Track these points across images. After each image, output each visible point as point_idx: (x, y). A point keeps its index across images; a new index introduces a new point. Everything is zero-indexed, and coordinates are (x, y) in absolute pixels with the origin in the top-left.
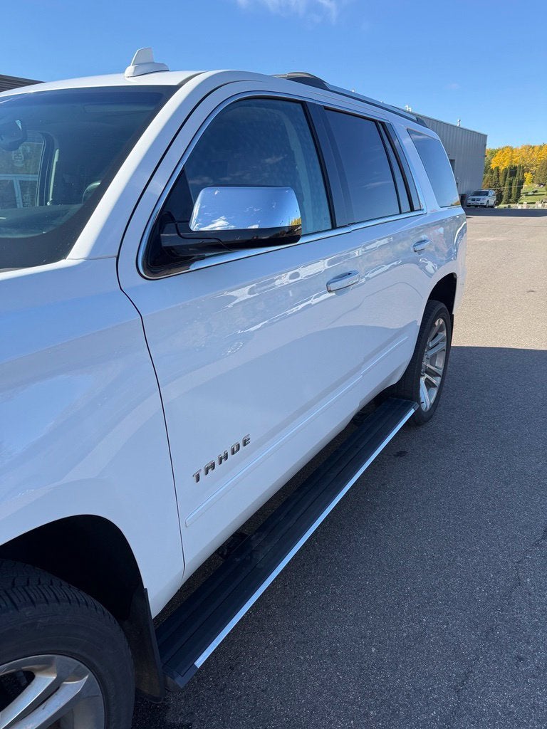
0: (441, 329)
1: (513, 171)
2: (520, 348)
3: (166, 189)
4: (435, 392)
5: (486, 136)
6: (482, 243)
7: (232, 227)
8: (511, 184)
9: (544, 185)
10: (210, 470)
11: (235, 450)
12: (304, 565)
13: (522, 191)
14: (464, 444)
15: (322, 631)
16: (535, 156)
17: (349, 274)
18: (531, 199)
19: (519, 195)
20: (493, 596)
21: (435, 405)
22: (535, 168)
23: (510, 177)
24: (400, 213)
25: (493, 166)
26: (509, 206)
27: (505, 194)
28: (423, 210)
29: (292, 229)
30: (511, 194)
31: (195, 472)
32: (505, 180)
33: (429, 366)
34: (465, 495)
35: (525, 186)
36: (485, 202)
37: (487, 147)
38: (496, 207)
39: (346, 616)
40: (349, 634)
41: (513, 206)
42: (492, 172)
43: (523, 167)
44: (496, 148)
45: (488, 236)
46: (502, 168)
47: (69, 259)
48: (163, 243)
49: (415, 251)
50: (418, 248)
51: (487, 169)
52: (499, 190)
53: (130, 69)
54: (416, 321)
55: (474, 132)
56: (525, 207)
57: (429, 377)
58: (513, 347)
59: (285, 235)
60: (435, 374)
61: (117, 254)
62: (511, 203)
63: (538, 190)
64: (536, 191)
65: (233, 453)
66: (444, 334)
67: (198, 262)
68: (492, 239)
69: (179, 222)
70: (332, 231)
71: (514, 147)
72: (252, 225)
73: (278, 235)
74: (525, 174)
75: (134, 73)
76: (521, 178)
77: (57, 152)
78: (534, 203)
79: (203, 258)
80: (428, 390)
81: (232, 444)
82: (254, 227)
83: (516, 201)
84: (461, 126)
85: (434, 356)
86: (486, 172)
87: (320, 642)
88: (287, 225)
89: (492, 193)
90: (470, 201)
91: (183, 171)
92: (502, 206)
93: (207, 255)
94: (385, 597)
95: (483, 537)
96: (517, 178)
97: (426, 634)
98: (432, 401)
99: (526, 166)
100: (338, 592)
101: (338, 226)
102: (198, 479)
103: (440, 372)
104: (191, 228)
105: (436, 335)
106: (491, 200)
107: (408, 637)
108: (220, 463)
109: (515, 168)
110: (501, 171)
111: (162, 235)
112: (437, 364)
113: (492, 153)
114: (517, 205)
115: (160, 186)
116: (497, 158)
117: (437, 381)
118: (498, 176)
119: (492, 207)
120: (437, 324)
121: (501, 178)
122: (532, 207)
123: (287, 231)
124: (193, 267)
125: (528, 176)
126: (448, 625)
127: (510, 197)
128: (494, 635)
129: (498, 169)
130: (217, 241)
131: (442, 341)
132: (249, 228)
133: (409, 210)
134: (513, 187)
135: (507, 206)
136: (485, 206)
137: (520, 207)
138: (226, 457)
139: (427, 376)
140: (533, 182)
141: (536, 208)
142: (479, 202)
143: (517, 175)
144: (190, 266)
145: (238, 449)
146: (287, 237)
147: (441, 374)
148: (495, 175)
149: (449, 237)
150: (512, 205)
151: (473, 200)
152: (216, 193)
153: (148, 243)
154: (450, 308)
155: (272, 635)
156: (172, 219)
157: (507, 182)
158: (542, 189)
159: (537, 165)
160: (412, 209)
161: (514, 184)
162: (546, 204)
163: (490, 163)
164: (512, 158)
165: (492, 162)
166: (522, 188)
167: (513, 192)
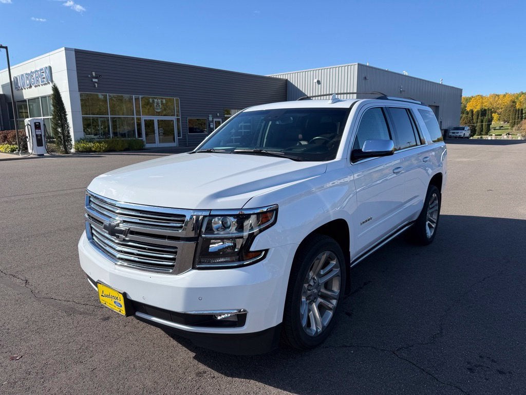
0: (435, 199)
1: (483, 112)
4: (433, 230)
5: (461, 90)
6: (459, 162)
8: (482, 122)
9: (508, 122)
10: (364, 223)
13: (491, 126)
16: (500, 102)
18: (498, 132)
19: (488, 130)
22: (500, 110)
23: (482, 116)
24: (417, 145)
25: (468, 109)
26: (481, 137)
27: (477, 128)
28: (426, 144)
29: (392, 151)
30: (483, 129)
32: (478, 119)
33: (430, 217)
35: (493, 123)
36: (462, 135)
37: (463, 96)
38: (471, 138)
41: (485, 137)
42: (468, 113)
43: (491, 109)
44: (469, 96)
45: (464, 158)
46: (475, 110)
47: (337, 159)
49: (423, 161)
50: (425, 160)
51: (463, 111)
52: (473, 126)
55: (452, 87)
56: (493, 138)
62: (482, 135)
63: (504, 126)
64: (502, 127)
68: (466, 160)
71: (484, 96)
74: (493, 115)
75: (332, 103)
76: (490, 117)
78: (501, 135)
80: (429, 229)
83: (487, 134)
84: (443, 84)
85: (432, 213)
86: (463, 113)
89: (467, 128)
90: (451, 134)
91: (357, 135)
92: (476, 137)
96: (487, 117)
98: (432, 234)
99: (493, 108)
102: (361, 224)
105: (433, 202)
106: (467, 133)
109: (485, 110)
110: (474, 112)
112: (434, 217)
113: (467, 100)
114: (488, 136)
116: (471, 103)
117: (434, 225)
118: (472, 116)
119: (468, 138)
120: (433, 195)
121: (475, 117)
122: (499, 138)
123: (390, 152)
125: (495, 116)
127: (482, 131)
129: (472, 111)
131: (436, 206)
134: (484, 124)
135: (479, 137)
136: (462, 138)
137: (489, 138)
138: (367, 221)
139: (429, 222)
140: (499, 120)
141: (502, 139)
142: (458, 135)
143: (487, 115)
148: (470, 115)
149: (438, 157)
150: (483, 136)
151: (454, 133)
154: (440, 190)
157: (479, 120)
158: (507, 125)
159: (502, 108)
160: (421, 144)
161: (484, 121)
162: (510, 136)
163: (466, 107)
164: (482, 103)
165: (467, 106)
166: (491, 124)
167: (484, 127)
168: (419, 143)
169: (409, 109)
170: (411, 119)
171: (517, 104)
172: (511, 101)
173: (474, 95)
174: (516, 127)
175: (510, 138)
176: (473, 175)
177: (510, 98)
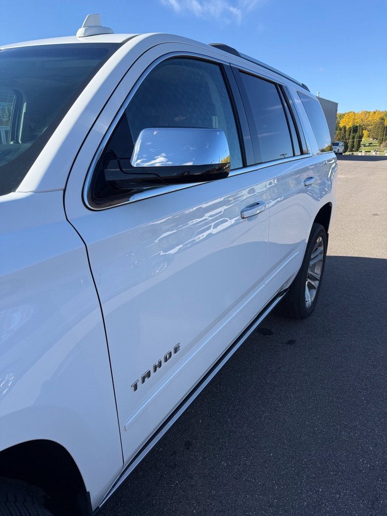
0: (320, 245)
1: (355, 129)
2: (372, 257)
3: (109, 130)
4: (314, 292)
5: (337, 104)
7: (170, 164)
8: (353, 138)
9: (377, 139)
10: (146, 379)
11: (168, 357)
12: (219, 438)
13: (362, 143)
14: (338, 334)
15: (236, 500)
16: (370, 119)
17: (258, 204)
18: (367, 149)
19: (359, 146)
20: (373, 467)
21: (315, 302)
22: (370, 127)
23: (353, 133)
24: (294, 155)
25: (341, 125)
26: (352, 154)
27: (350, 145)
28: (309, 154)
29: (222, 166)
30: (354, 146)
31: (133, 383)
32: (350, 135)
33: (311, 273)
34: (343, 377)
35: (363, 139)
36: (337, 150)
37: (338, 112)
38: (344, 154)
39: (255, 486)
40: (260, 504)
41: (355, 153)
42: (341, 129)
43: (362, 126)
44: (343, 113)
45: (341, 175)
46: (348, 127)
47: (18, 192)
48: (106, 178)
49: (306, 186)
50: (307, 183)
51: (337, 127)
52: (345, 142)
53: (81, 31)
54: (305, 240)
55: (329, 101)
56: (363, 155)
57: (310, 281)
58: (367, 256)
59: (215, 172)
60: (314, 279)
61: (64, 187)
62: (353, 151)
63: (373, 142)
64: (371, 143)
65: (166, 360)
66: (322, 248)
67: (137, 194)
68: (343, 176)
69: (122, 159)
70: (243, 169)
71: (356, 112)
72: (188, 162)
73: (209, 171)
74: (363, 131)
75: (84, 34)
76: (361, 134)
77: (25, 104)
78: (370, 152)
79: (142, 191)
80: (309, 291)
81: (165, 352)
82: (188, 164)
83: (357, 150)
84: (320, 97)
85: (315, 265)
86: (337, 130)
87: (235, 511)
88: (217, 163)
89: (341, 144)
91: (124, 115)
92: (347, 153)
93: (144, 188)
94: (287, 469)
95: (361, 414)
96: (358, 134)
97: (322, 503)
98: (313, 299)
99: (364, 125)
100: (248, 463)
101: (248, 165)
102: (136, 387)
103: (318, 277)
104: (132, 164)
105: (317, 249)
106: (340, 148)
107: (308, 505)
108: (155, 370)
109: (357, 127)
110: (347, 129)
111: (105, 170)
112: (316, 271)
113: (340, 116)
114: (358, 152)
115: (104, 126)
116: (344, 119)
117: (316, 284)
118: (345, 131)
119: (341, 154)
120: (318, 241)
121: (347, 133)
122: (368, 154)
123: (217, 168)
124: (132, 199)
125: (365, 133)
126: (340, 494)
128: (379, 504)
129: (345, 127)
130: (155, 176)
131: (321, 253)
132: (184, 164)
133: (300, 154)
134: (355, 140)
135: (351, 153)
136: (337, 153)
137: (360, 154)
138: (160, 364)
139: (309, 280)
140: (369, 136)
141: (371, 155)
143: (358, 132)
144: (130, 198)
145: (170, 356)
146: (217, 173)
147: (319, 279)
148: (343, 131)
152: (155, 133)
153: (93, 178)
154: (327, 228)
155: (195, 504)
156: (115, 156)
157: (351, 137)
158: (375, 142)
159: (372, 125)
160: (302, 153)
161: (356, 138)
162: (378, 152)
163: (339, 123)
164: (354, 119)
165: (341, 122)
166: (361, 141)
167: (355, 143)
168: (298, 152)
169: (281, 86)
170: (285, 104)
171: (386, 122)
172: (380, 118)
173: (347, 112)
174: (384, 144)
175: (379, 154)
176: (354, 195)
177: (380, 116)
